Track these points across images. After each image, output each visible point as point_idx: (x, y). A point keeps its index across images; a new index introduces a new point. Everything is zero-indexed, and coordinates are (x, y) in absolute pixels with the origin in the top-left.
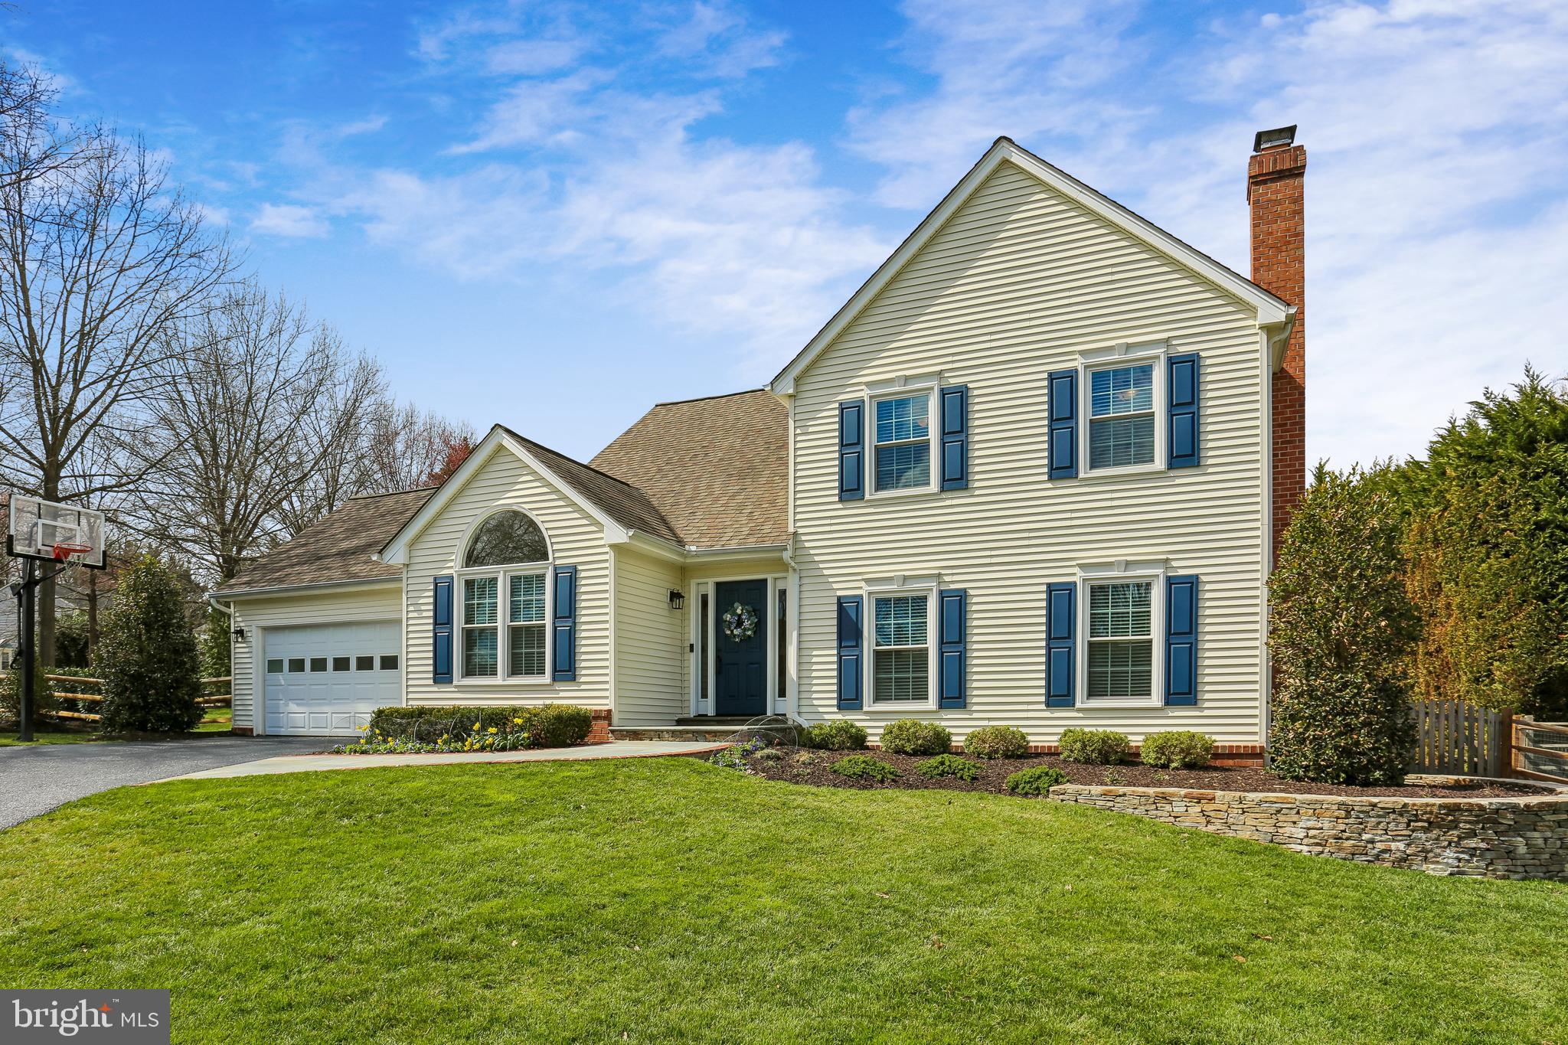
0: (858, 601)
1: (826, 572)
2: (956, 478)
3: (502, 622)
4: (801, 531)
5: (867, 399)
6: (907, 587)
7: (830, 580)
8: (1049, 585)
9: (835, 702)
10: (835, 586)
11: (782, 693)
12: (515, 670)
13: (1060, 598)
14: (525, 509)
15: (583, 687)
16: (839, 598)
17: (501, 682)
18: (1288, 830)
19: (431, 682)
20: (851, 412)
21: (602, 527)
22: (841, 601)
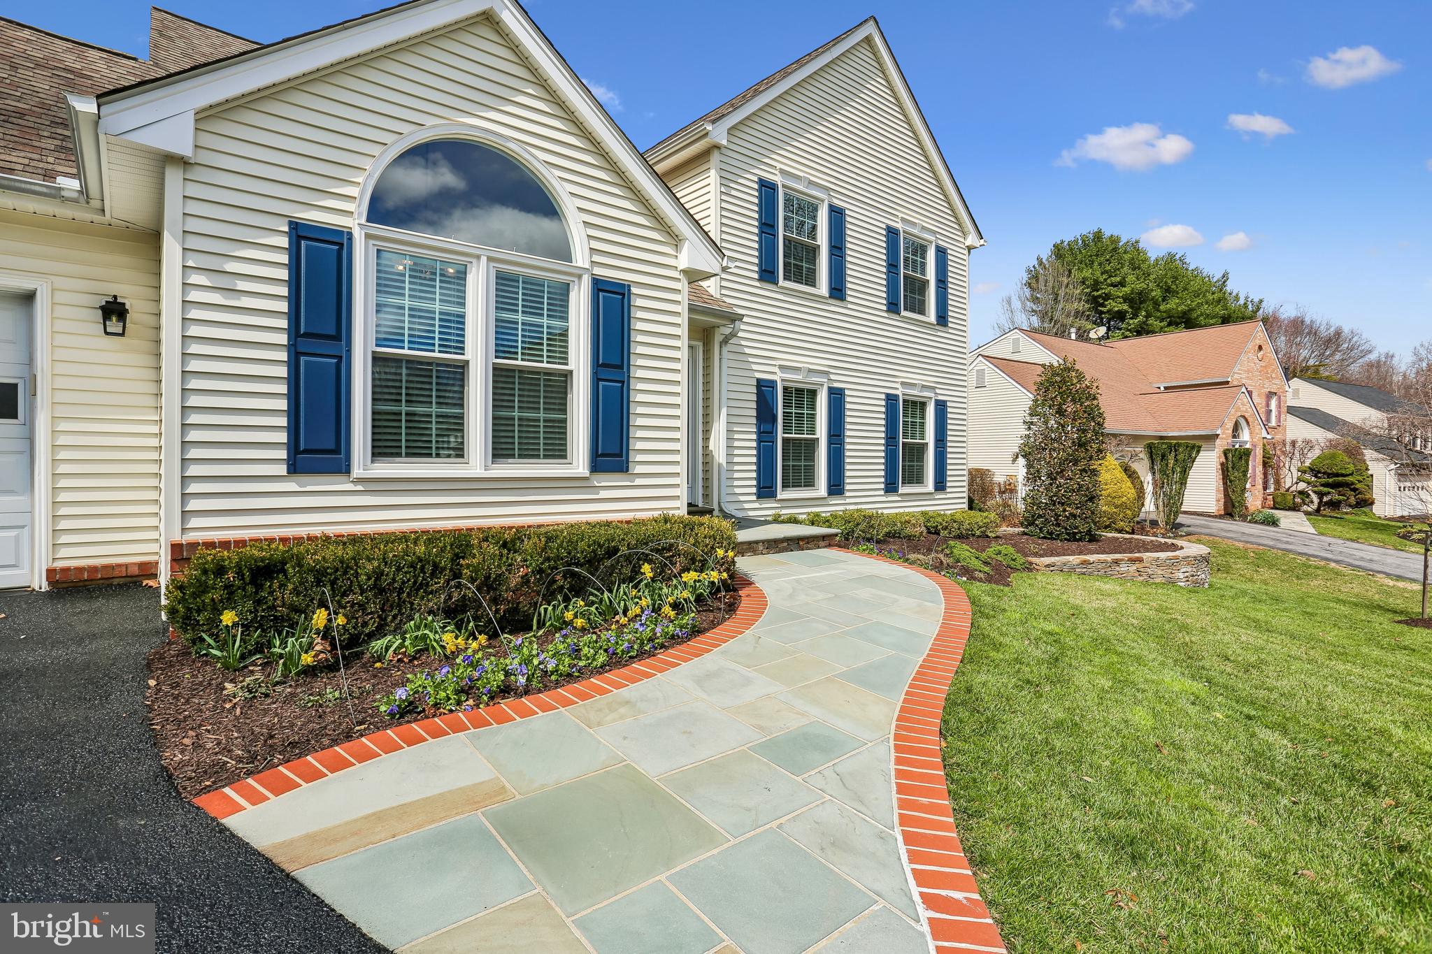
0: (772, 385)
1: (747, 351)
2: (839, 287)
3: (476, 352)
5: (780, 185)
6: (808, 380)
7: (751, 360)
8: (887, 395)
9: (754, 490)
10: (755, 367)
12: (498, 453)
13: (892, 403)
16: (759, 380)
17: (478, 472)
20: (767, 189)
21: (675, 239)
22: (760, 384)
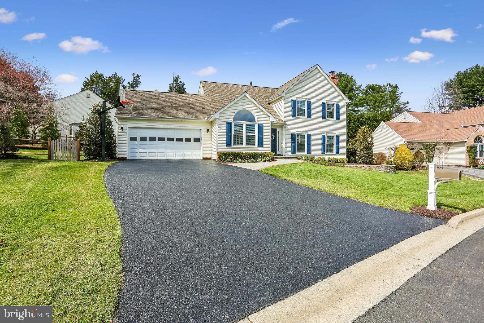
0: (295, 134)
1: (289, 129)
2: (309, 116)
3: (244, 134)
4: (285, 121)
5: (296, 100)
6: (303, 133)
8: (322, 135)
9: (291, 152)
10: (291, 132)
11: (279, 150)
12: (247, 145)
13: (323, 136)
14: (251, 111)
15: (264, 148)
17: (244, 147)
18: (379, 170)
19: (225, 146)
20: (293, 102)
21: (270, 117)
22: (292, 134)
